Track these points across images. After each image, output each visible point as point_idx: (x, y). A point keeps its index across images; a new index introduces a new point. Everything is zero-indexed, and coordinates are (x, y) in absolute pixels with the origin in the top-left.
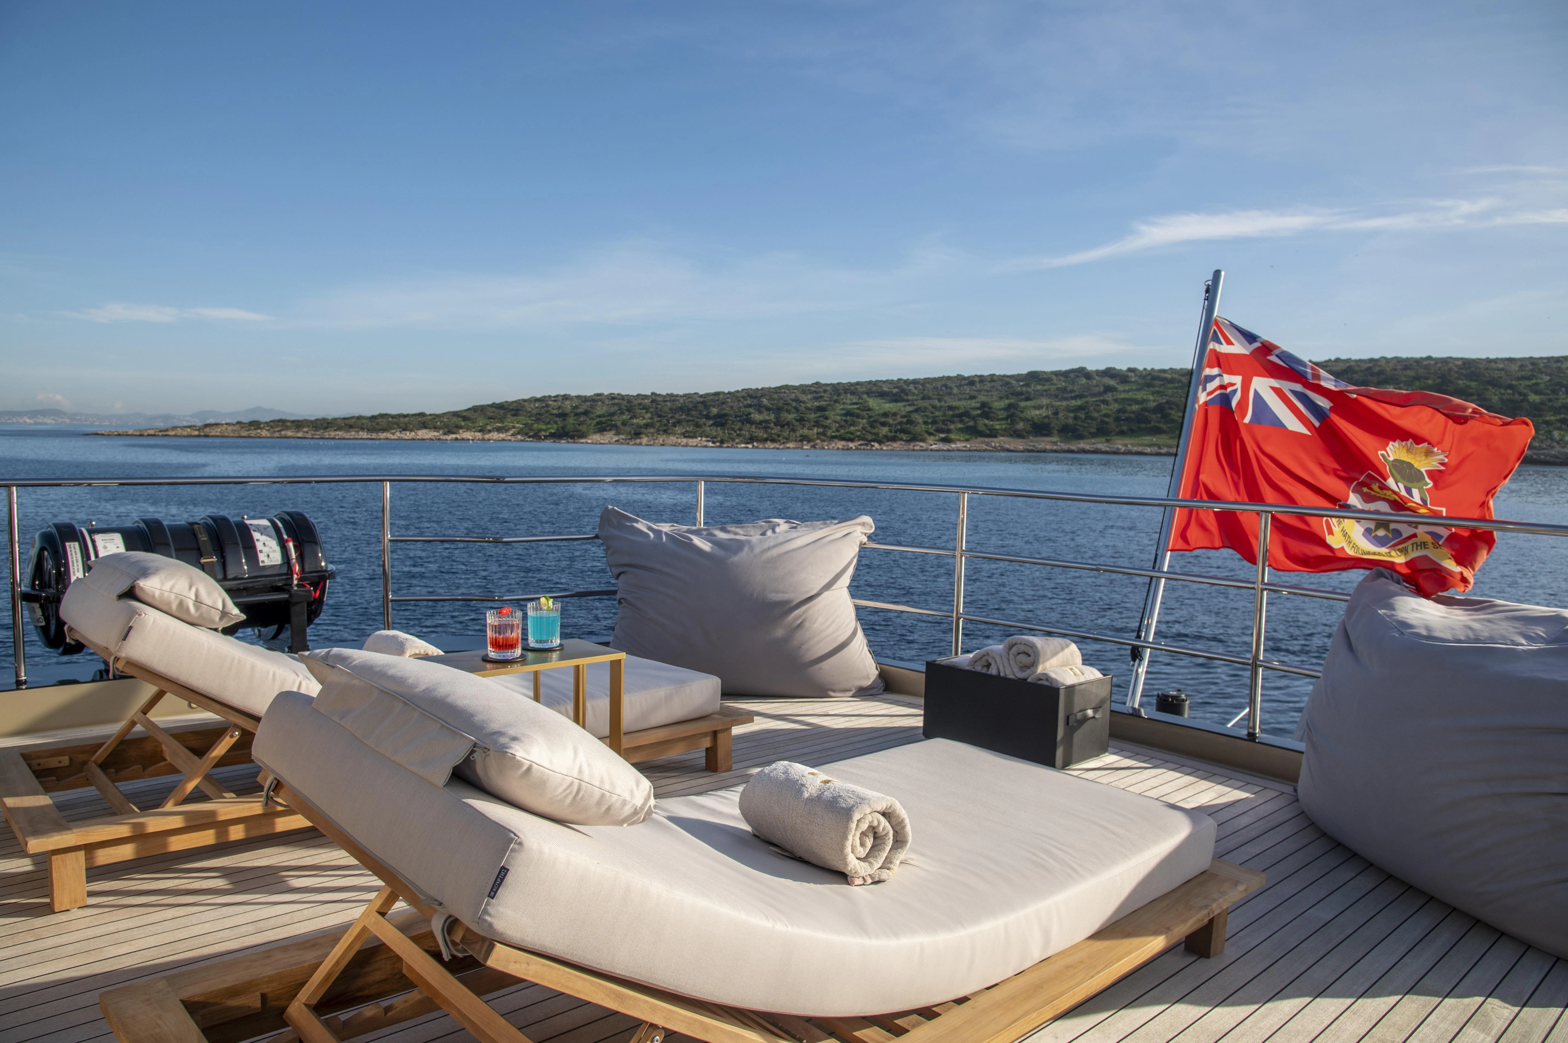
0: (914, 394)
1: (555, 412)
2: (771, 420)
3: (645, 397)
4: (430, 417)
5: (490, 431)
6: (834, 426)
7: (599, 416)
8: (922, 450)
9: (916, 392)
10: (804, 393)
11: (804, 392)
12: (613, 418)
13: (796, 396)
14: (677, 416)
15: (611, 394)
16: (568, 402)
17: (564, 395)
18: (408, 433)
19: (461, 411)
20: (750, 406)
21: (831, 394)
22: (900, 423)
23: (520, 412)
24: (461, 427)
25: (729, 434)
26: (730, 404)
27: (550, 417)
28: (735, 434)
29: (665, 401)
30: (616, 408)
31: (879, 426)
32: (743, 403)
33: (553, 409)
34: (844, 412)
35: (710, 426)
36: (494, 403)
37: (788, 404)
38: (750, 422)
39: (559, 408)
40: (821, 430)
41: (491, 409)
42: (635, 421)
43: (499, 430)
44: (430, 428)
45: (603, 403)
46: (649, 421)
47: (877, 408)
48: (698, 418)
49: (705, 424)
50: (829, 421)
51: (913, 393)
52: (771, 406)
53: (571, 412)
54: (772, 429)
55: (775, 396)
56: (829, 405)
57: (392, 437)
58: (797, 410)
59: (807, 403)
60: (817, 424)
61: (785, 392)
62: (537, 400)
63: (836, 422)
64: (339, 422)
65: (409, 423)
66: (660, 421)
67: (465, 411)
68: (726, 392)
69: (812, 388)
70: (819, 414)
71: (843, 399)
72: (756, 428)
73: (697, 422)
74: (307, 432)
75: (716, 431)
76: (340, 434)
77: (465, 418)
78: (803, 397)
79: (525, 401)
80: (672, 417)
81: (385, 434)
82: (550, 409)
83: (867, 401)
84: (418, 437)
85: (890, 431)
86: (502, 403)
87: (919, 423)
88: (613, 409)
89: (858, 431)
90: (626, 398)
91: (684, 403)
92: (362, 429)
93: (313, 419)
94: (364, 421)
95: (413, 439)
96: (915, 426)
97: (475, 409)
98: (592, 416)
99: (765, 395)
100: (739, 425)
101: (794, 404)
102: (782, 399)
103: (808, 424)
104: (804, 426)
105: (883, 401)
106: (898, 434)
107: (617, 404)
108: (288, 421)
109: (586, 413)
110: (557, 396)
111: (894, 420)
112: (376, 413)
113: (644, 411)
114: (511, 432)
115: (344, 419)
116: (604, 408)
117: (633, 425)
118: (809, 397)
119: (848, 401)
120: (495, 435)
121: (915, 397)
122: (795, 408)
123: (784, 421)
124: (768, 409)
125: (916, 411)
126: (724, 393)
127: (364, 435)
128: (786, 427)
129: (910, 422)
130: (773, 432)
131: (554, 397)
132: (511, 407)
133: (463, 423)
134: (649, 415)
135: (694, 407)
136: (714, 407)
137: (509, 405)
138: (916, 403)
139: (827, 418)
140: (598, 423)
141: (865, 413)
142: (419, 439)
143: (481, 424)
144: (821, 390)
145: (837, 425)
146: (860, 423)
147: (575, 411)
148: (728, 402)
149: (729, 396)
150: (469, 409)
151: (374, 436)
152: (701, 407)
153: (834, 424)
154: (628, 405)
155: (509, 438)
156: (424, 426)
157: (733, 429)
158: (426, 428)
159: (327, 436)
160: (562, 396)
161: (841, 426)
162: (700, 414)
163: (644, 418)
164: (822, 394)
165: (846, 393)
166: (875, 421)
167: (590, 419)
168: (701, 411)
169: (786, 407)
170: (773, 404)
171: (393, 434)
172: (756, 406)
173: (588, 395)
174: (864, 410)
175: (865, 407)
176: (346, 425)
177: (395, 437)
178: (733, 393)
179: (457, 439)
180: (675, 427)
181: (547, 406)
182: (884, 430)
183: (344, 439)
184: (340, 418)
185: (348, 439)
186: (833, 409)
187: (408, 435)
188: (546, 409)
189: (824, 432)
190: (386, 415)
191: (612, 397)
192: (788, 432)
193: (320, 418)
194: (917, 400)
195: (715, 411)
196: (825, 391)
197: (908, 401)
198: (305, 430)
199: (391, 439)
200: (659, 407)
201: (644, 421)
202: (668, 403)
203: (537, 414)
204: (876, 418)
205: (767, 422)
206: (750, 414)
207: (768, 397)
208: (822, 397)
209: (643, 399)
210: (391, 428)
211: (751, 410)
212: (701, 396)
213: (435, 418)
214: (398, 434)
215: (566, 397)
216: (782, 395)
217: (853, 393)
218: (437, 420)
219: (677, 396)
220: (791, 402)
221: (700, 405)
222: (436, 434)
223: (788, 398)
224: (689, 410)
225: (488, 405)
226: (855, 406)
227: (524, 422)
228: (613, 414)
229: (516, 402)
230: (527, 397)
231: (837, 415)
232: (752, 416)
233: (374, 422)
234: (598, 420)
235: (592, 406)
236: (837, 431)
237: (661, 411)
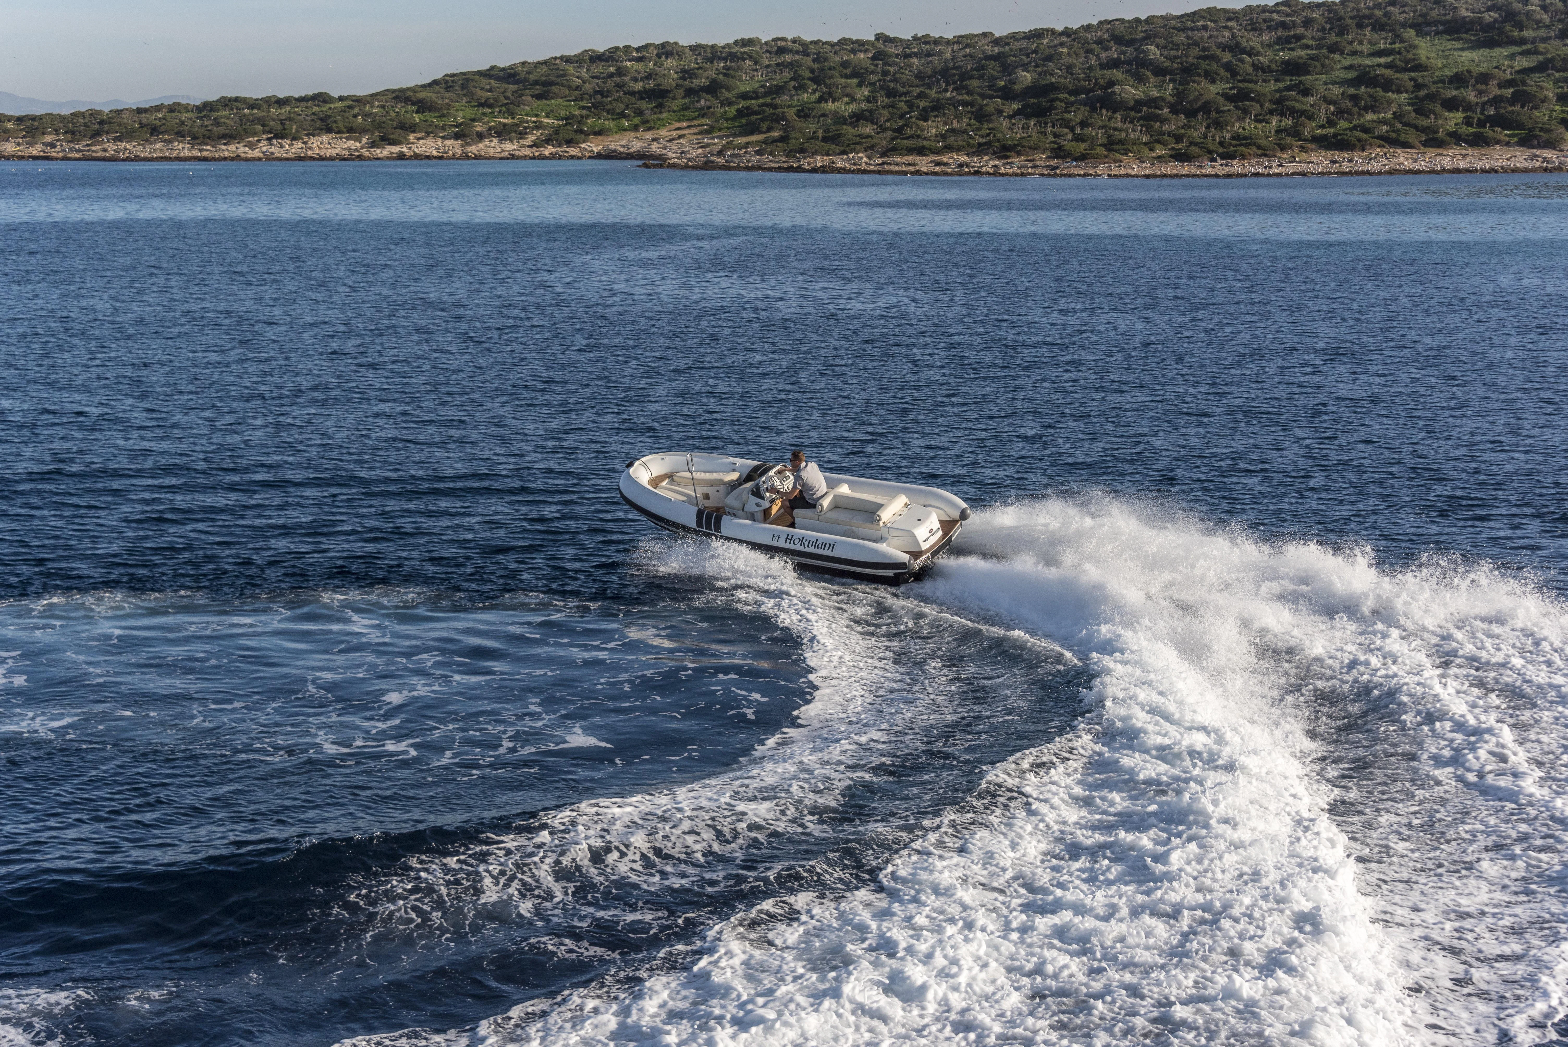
0: (1539, 24)
1: (639, 86)
2: (1162, 99)
3: (860, 45)
4: (339, 104)
5: (481, 137)
6: (1324, 112)
7: (744, 96)
8: (1546, 170)
9: (1546, 17)
10: (1254, 30)
11: (1254, 27)
12: (778, 101)
13: (1233, 37)
14: (933, 93)
15: (776, 40)
16: (670, 63)
17: (663, 45)
18: (286, 143)
19: (413, 90)
20: (1115, 64)
21: (1323, 29)
22: (1497, 101)
23: (554, 89)
24: (413, 128)
25: (1056, 135)
26: (1066, 60)
27: (627, 99)
28: (1070, 136)
29: (907, 56)
30: (787, 75)
31: (1438, 109)
32: (1098, 57)
33: (635, 80)
34: (1352, 75)
35: (1010, 117)
36: (493, 68)
37: (1212, 58)
38: (1111, 104)
39: (649, 76)
40: (1287, 122)
41: (485, 82)
42: (831, 106)
43: (502, 133)
44: (339, 132)
45: (756, 63)
46: (864, 105)
47: (1439, 63)
48: (983, 96)
49: (1000, 112)
50: (1311, 100)
51: (1538, 22)
52: (1168, 64)
53: (678, 86)
54: (1163, 121)
55: (1181, 38)
56: (1312, 58)
57: (251, 154)
58: (1234, 73)
59: (1258, 54)
60: (1280, 107)
61: (1205, 28)
62: (596, 58)
63: (1329, 102)
64: (126, 118)
65: (290, 119)
66: (892, 106)
67: (424, 86)
68: (1060, 28)
69: (1275, 16)
70: (1287, 81)
71: (1351, 43)
72: (1124, 120)
73: (981, 107)
74: (52, 145)
75: (1025, 128)
76: (131, 147)
77: (423, 106)
78: (1252, 40)
79: (567, 60)
80: (921, 96)
81: (232, 147)
82: (627, 79)
83: (1415, 47)
84: (310, 153)
85: (1468, 122)
86: (511, 67)
87: (1544, 100)
88: (779, 79)
89: (1384, 122)
90: (812, 49)
91: (954, 58)
92: (180, 135)
93: (66, 111)
94: (185, 116)
95: (301, 159)
96: (1536, 108)
97: (447, 83)
98: (728, 95)
99: (1156, 36)
100: (1084, 111)
101: (1227, 57)
102: (1196, 44)
103: (1256, 109)
104: (1246, 112)
105: (1458, 45)
106: (1487, 131)
107: (790, 66)
108: (9, 119)
109: (713, 88)
110: (646, 47)
111: (1480, 93)
112: (213, 97)
113: (855, 81)
114: (530, 139)
115: (140, 111)
116: (758, 76)
117: (824, 115)
118: (1266, 37)
119: (1366, 48)
120: (492, 146)
121: (1543, 33)
122: (1228, 67)
123: (1196, 100)
124: (1159, 71)
125: (1541, 68)
126: (1053, 32)
127: (182, 148)
128: (1200, 116)
129: (1522, 97)
130: (1166, 128)
131: (638, 49)
132: (532, 77)
133: (417, 118)
134: (865, 91)
135: (977, 69)
136: (1026, 69)
137: (529, 73)
138: (1541, 47)
139: (1306, 92)
140: (740, 113)
141: (1405, 76)
142: (312, 158)
143: (460, 120)
144: (1297, 19)
145: (1332, 108)
146: (1390, 102)
147: (687, 83)
148: (1060, 55)
149: (1064, 39)
150: (435, 82)
151: (208, 151)
152: (993, 68)
153: (1324, 106)
154: (816, 66)
155: (527, 152)
156: (326, 125)
157: (1066, 123)
158: (329, 130)
159: (100, 154)
160: (657, 47)
161: (1341, 112)
162: (990, 87)
163: (853, 100)
164: (1300, 31)
165: (1360, 26)
166: (1431, 97)
167: (723, 104)
168: (993, 78)
169: (1204, 64)
170: (1172, 59)
171: (252, 146)
172: (1129, 63)
173: (721, 42)
174: (1405, 70)
175: (1407, 62)
176: (142, 126)
177: (257, 153)
178: (1075, 32)
179: (401, 157)
180: (926, 120)
181: (621, 72)
182: (1453, 120)
183: (137, 159)
184: (129, 110)
185: (145, 159)
186: (1326, 69)
187: (290, 148)
188: (617, 79)
189: (1296, 125)
190: (237, 99)
191: (779, 47)
192: (1203, 130)
193: (83, 109)
194: (1544, 40)
195: (1026, 77)
196: (1307, 23)
197: (1523, 41)
198: (48, 138)
199: (247, 160)
200: (892, 69)
201: (853, 107)
202: (915, 60)
203: (596, 92)
204: (1433, 88)
205: (1153, 102)
206: (1111, 84)
207: (1161, 42)
208: (1298, 38)
209: (853, 51)
210: (248, 133)
211: (1117, 74)
212: (997, 42)
213: (350, 107)
214: (264, 146)
215: (666, 50)
216: (1197, 35)
217: (1378, 26)
218: (356, 111)
219: (937, 41)
220: (1219, 52)
221: (992, 63)
222: (352, 144)
223: (1212, 43)
224: (965, 76)
225: (480, 73)
226: (1383, 60)
227: (563, 113)
228: (778, 90)
229: (545, 63)
230: (572, 51)
231: (1334, 83)
232: (1117, 88)
233: (208, 117)
234: (742, 104)
235: (727, 73)
236: (1331, 123)
237: (895, 80)
